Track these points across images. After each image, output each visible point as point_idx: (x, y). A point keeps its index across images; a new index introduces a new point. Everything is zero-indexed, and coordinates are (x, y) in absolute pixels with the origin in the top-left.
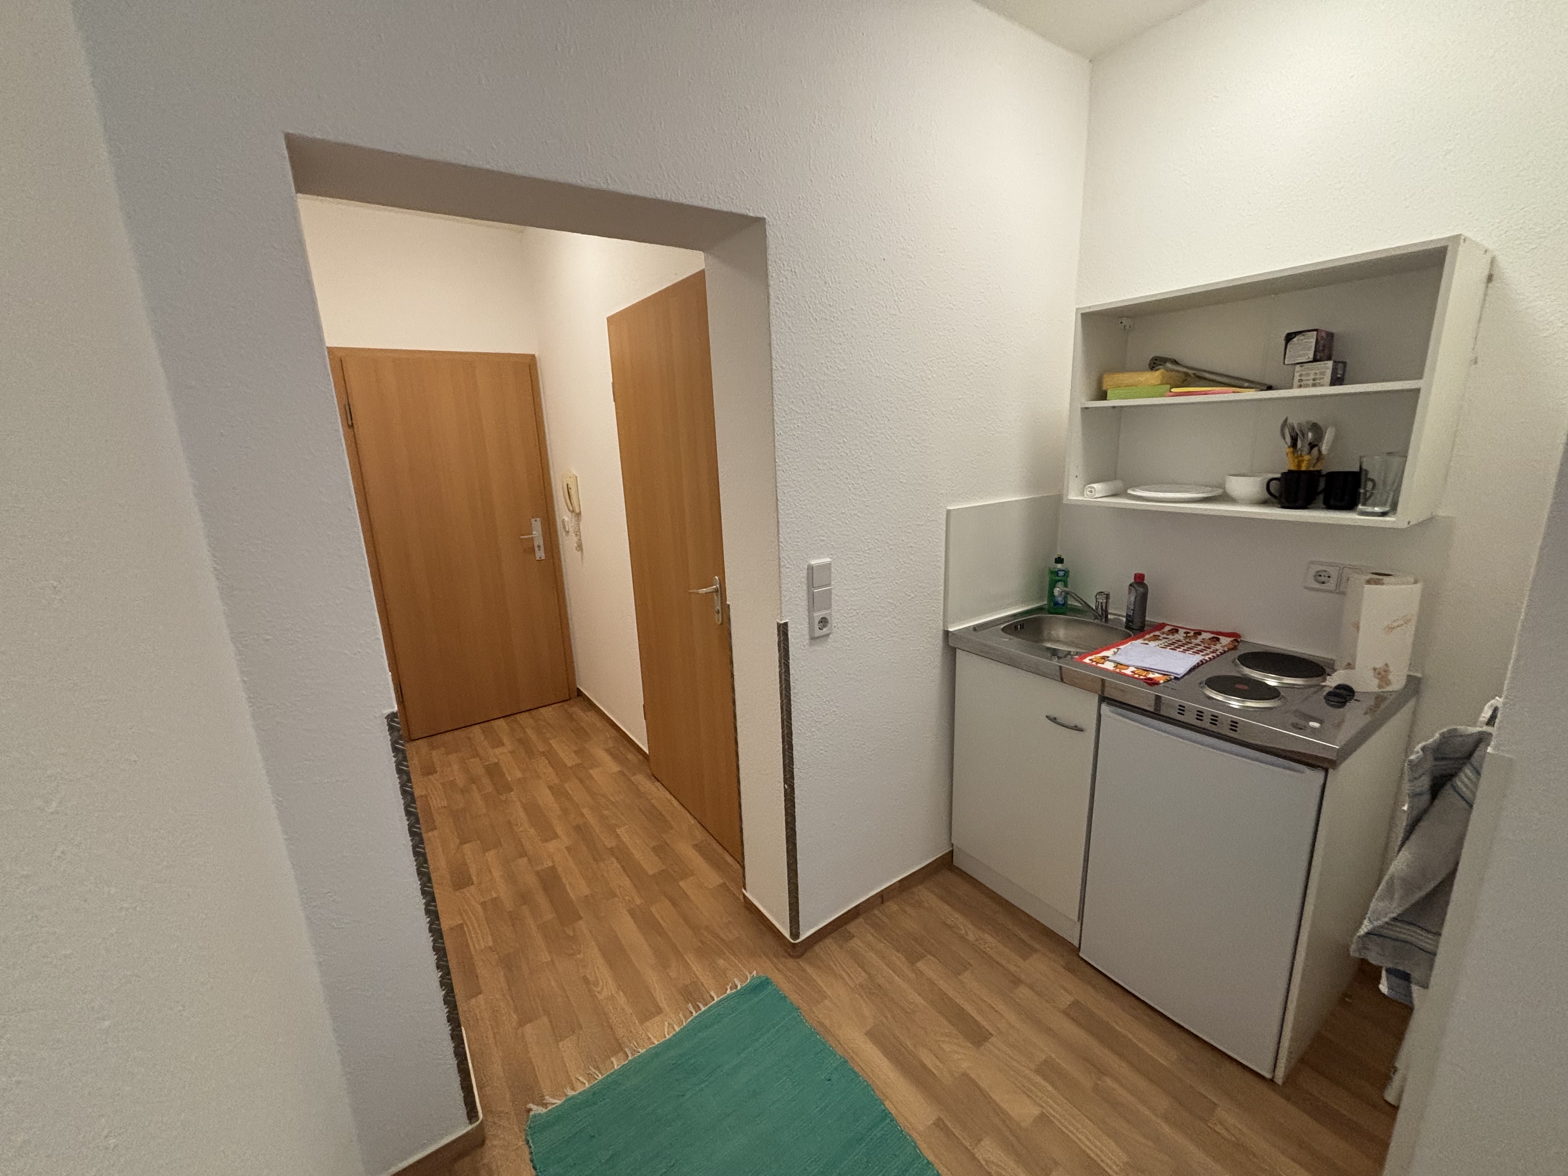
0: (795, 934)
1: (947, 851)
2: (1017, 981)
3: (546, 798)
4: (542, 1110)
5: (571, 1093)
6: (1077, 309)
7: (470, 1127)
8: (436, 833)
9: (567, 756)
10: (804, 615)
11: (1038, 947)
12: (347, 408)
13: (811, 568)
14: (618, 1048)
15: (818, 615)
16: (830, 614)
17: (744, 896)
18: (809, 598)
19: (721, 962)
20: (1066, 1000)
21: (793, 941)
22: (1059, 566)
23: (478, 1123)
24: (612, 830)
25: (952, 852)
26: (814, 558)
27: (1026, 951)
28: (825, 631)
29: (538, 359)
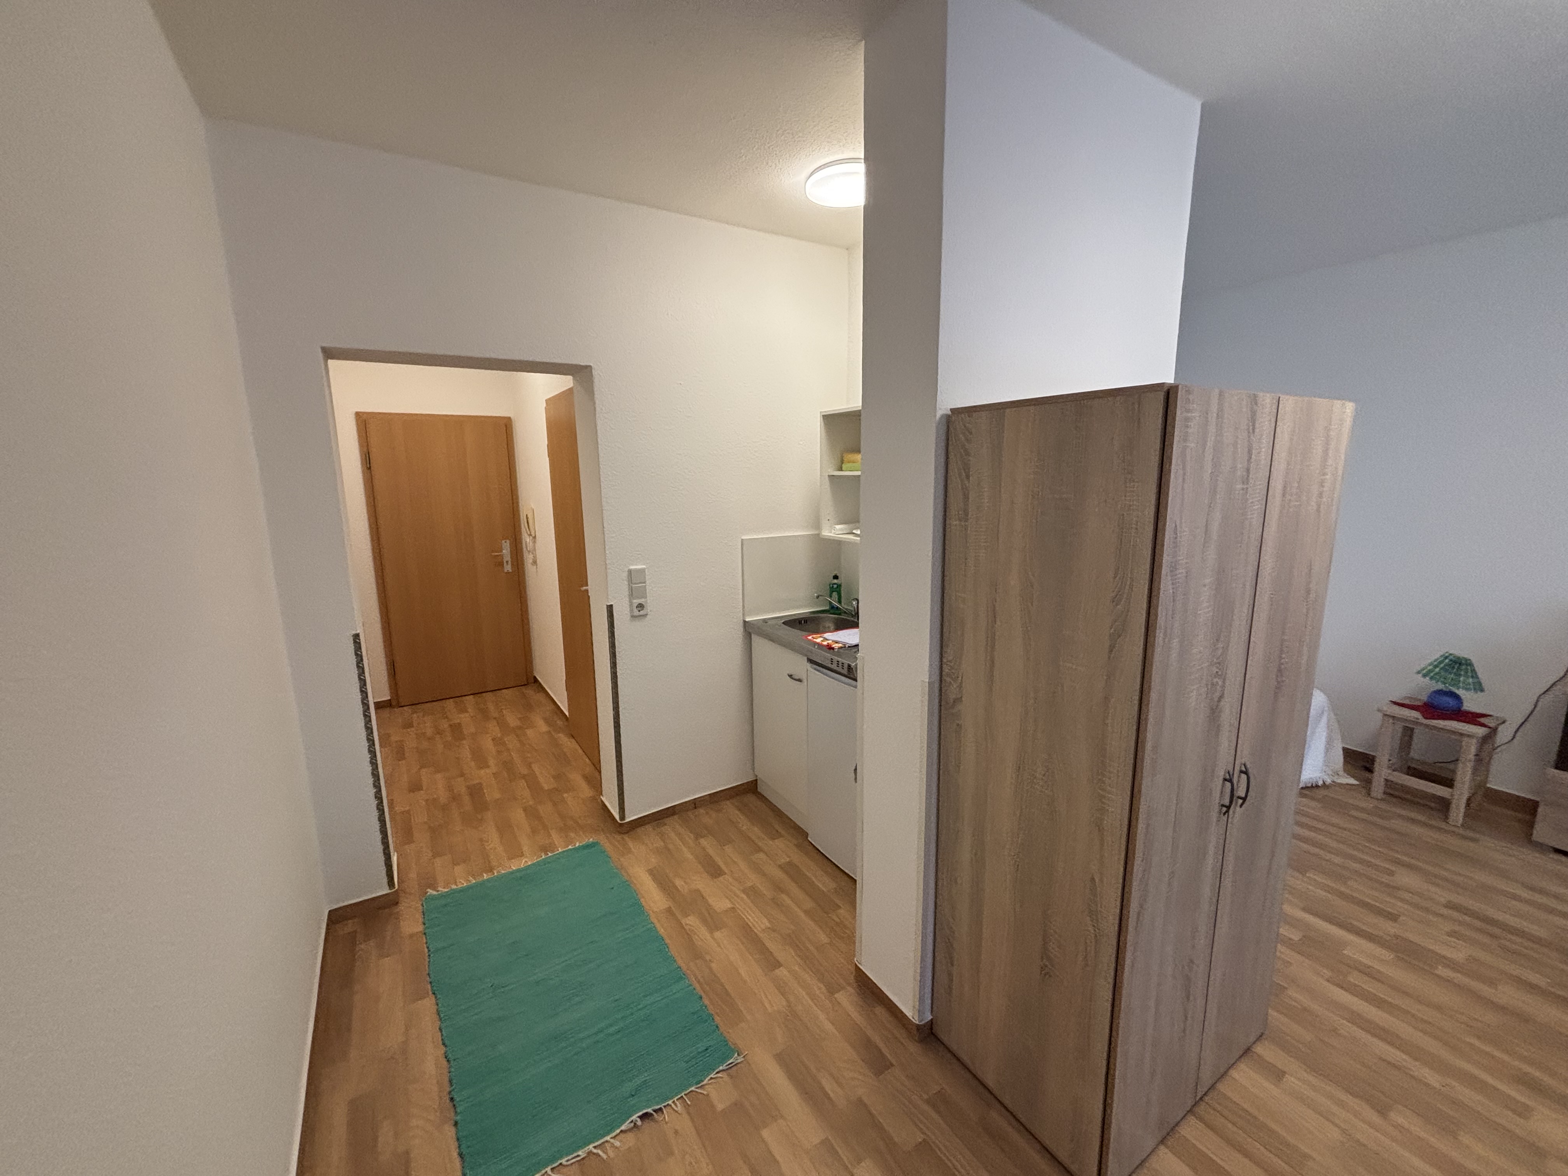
0: (623, 817)
1: (754, 779)
2: (759, 850)
3: (488, 744)
4: (435, 893)
5: (454, 887)
6: (821, 412)
7: (389, 891)
8: (404, 762)
9: (512, 720)
10: (626, 600)
11: (783, 832)
12: (367, 455)
13: (630, 571)
14: (491, 870)
15: (636, 602)
16: (646, 602)
17: (602, 801)
18: (629, 590)
19: (572, 835)
20: (784, 860)
21: (619, 821)
22: (836, 581)
23: (393, 890)
24: (529, 766)
25: (756, 780)
26: (632, 565)
27: (775, 835)
28: (642, 613)
29: (513, 420)
